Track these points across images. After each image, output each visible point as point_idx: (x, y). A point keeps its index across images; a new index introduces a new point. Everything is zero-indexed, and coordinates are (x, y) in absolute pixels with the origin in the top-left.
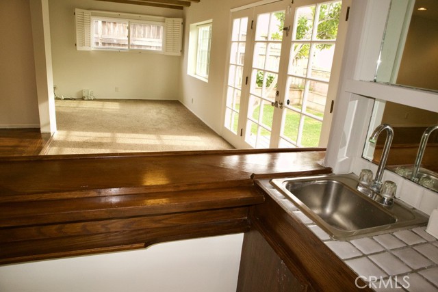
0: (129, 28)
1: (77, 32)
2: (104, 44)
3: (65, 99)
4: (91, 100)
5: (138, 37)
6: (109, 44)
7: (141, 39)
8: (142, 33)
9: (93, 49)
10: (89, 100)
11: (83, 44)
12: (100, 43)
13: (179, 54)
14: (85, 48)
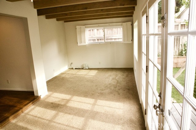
0: (104, 31)
1: (78, 37)
2: (98, 40)
3: (75, 69)
4: (86, 69)
5: (114, 34)
6: (100, 39)
7: (116, 35)
8: (116, 32)
9: (87, 44)
10: (85, 69)
11: (81, 42)
12: (96, 40)
13: (131, 42)
14: (83, 44)
